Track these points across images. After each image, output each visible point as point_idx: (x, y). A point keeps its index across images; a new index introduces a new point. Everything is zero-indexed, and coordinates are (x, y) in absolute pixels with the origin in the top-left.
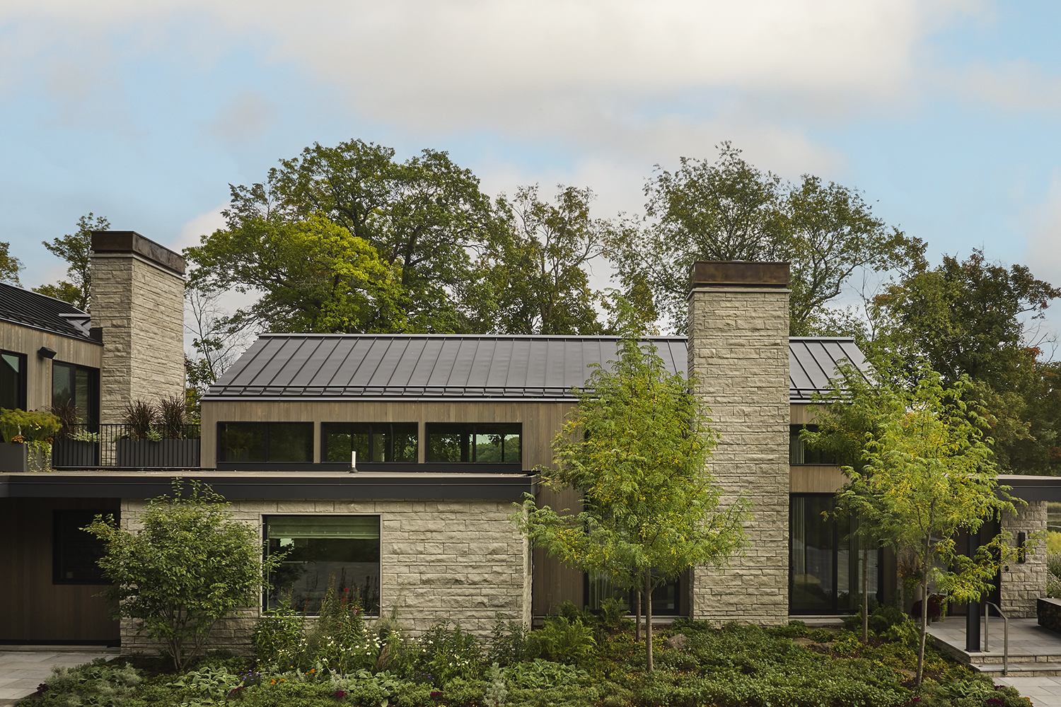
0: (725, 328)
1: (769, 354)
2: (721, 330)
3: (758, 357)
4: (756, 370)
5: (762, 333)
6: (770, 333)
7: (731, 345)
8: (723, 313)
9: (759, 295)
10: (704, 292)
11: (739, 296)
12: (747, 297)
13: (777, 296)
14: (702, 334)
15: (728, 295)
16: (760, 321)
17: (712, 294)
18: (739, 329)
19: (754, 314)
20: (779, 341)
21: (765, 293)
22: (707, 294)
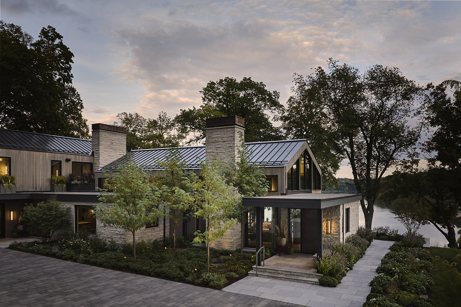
0: (215, 142)
1: (229, 150)
2: (213, 142)
3: (225, 151)
4: (224, 156)
5: (226, 143)
6: (229, 142)
7: (217, 148)
8: (214, 136)
9: (225, 129)
10: (208, 130)
11: (219, 130)
12: (221, 130)
13: (231, 129)
14: (208, 144)
15: (216, 130)
16: (226, 138)
17: (211, 130)
18: (219, 142)
19: (224, 136)
20: (232, 145)
21: (227, 128)
22: (209, 130)
